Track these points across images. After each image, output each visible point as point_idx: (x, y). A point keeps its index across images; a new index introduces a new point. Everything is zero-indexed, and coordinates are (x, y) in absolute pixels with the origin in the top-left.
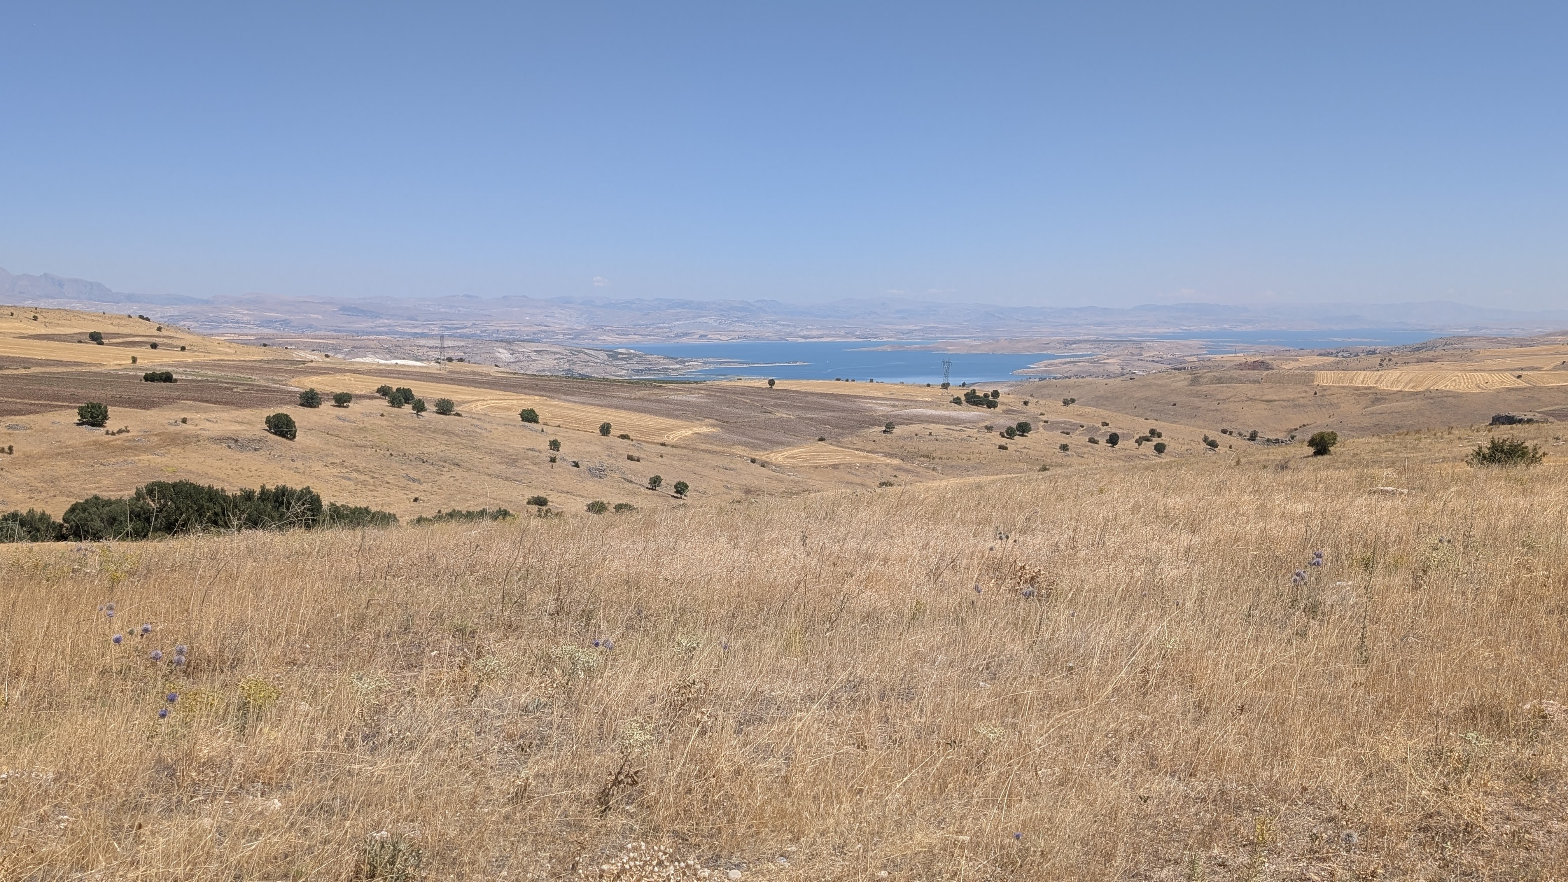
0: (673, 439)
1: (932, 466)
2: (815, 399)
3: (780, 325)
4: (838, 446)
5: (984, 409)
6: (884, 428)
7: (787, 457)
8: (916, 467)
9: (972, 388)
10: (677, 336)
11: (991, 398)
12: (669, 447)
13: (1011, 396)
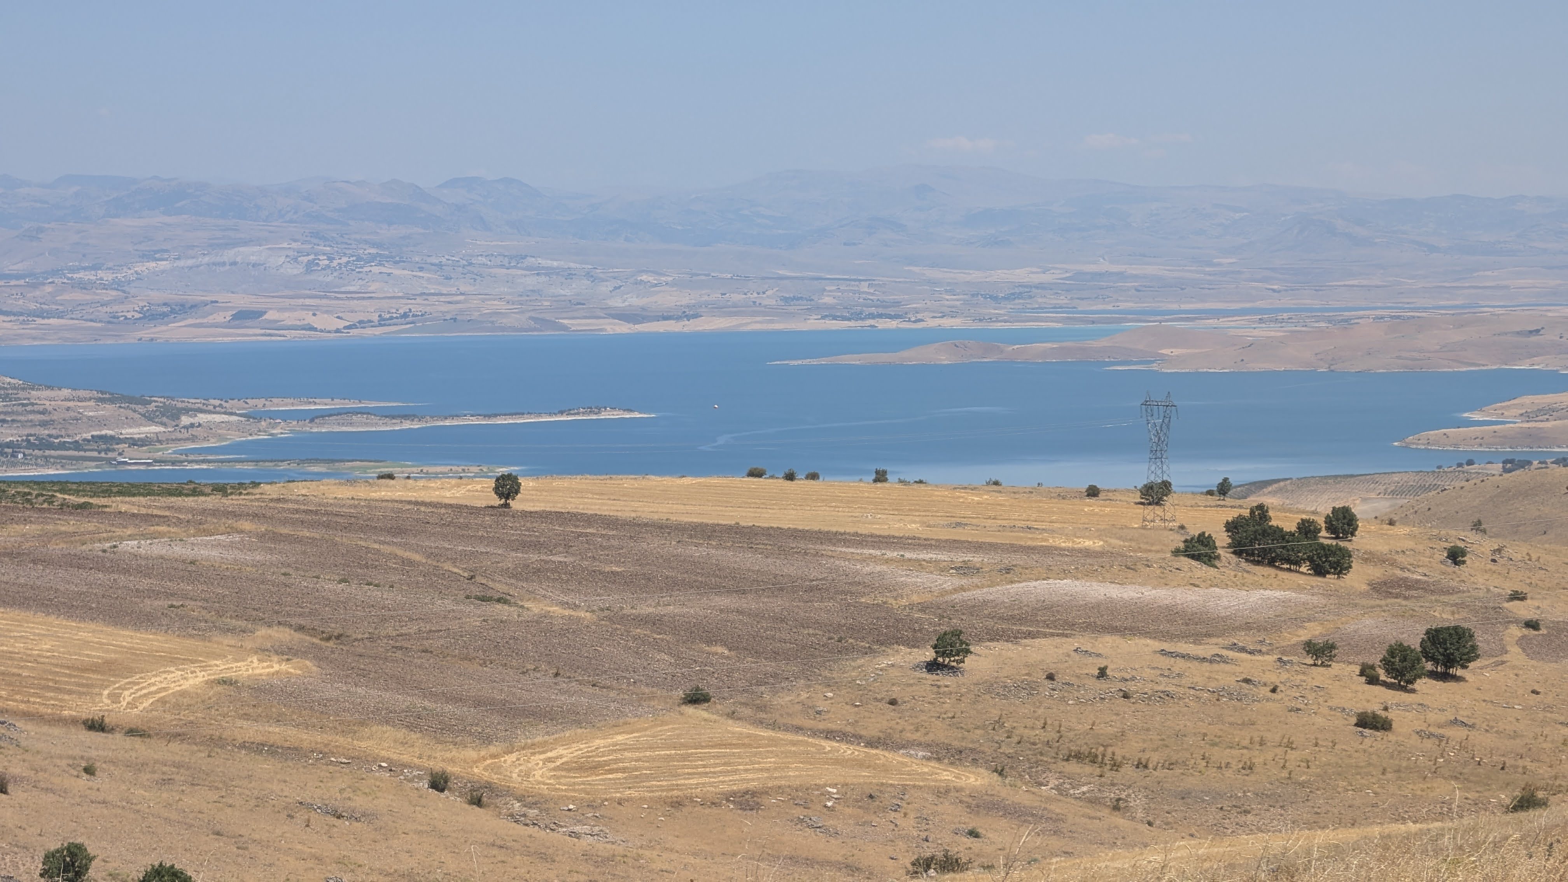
0: (132, 705)
1: (1110, 795)
2: (671, 547)
3: (538, 271)
4: (760, 723)
5: (1301, 580)
6: (929, 654)
7: (566, 768)
8: (1049, 799)
9: (1254, 500)
10: (150, 316)
11: (1325, 538)
12: (118, 736)
13: (1401, 530)
